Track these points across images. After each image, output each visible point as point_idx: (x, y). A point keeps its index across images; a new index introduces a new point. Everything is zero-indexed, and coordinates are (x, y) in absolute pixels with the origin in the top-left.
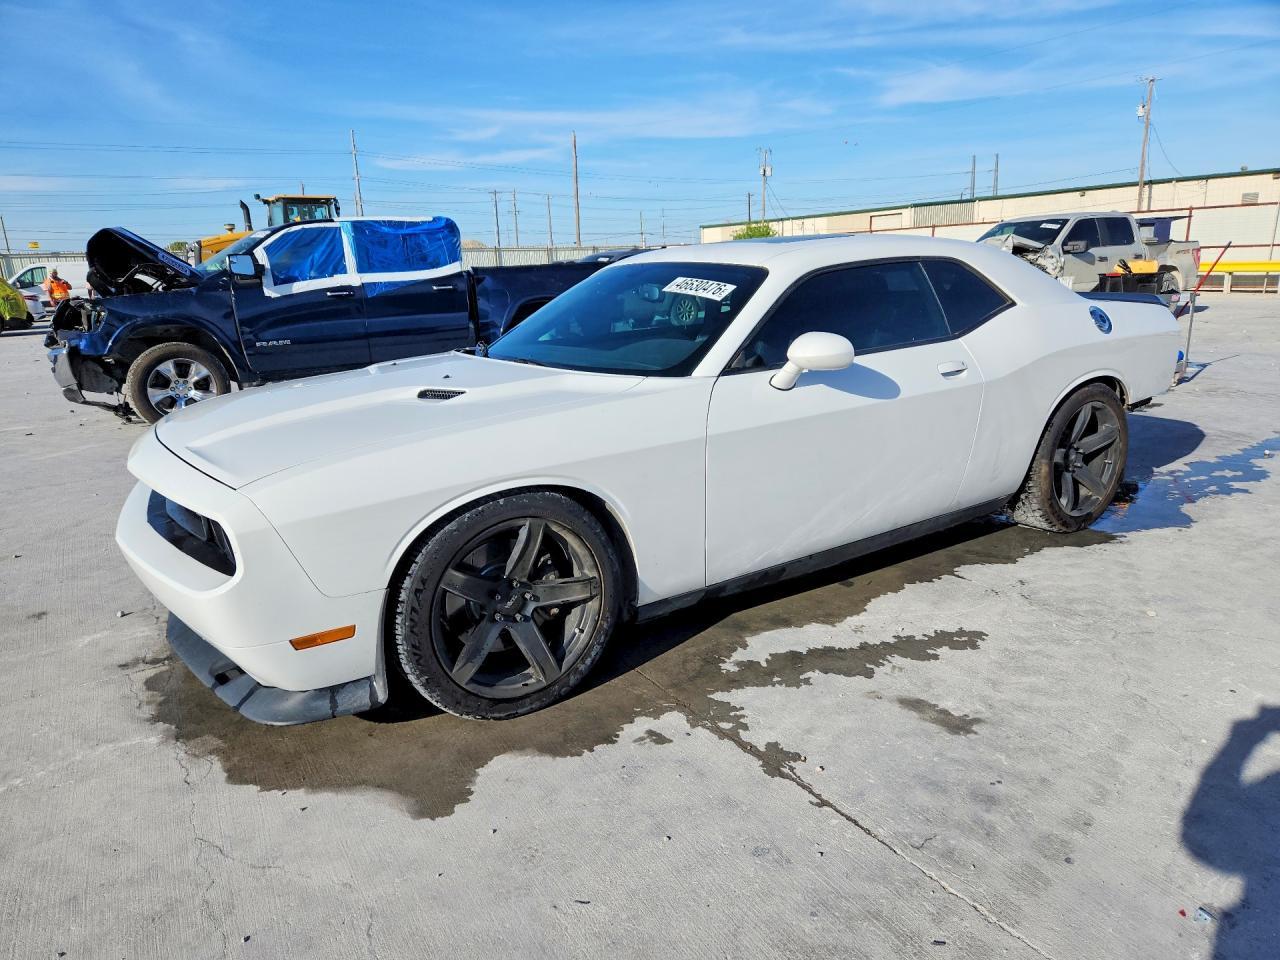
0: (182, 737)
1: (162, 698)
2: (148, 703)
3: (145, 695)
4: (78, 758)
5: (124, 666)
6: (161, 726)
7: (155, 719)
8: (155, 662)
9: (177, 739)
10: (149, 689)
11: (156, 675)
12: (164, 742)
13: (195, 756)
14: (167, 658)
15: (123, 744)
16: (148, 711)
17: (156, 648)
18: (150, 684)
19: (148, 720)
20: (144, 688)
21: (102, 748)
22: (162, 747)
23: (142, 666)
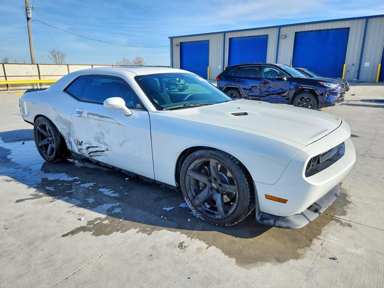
0: (345, 195)
1: (344, 207)
2: (349, 208)
3: (348, 211)
4: (374, 204)
5: (350, 226)
6: (349, 200)
7: (350, 202)
8: (338, 221)
9: (347, 195)
10: (346, 212)
11: (341, 216)
12: (350, 196)
13: (345, 190)
14: (333, 219)
15: (361, 201)
16: (350, 206)
17: (334, 227)
18: (344, 213)
19: (352, 203)
20: (347, 213)
21: (367, 202)
22: (352, 195)
23: (343, 222)
